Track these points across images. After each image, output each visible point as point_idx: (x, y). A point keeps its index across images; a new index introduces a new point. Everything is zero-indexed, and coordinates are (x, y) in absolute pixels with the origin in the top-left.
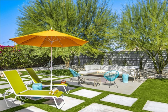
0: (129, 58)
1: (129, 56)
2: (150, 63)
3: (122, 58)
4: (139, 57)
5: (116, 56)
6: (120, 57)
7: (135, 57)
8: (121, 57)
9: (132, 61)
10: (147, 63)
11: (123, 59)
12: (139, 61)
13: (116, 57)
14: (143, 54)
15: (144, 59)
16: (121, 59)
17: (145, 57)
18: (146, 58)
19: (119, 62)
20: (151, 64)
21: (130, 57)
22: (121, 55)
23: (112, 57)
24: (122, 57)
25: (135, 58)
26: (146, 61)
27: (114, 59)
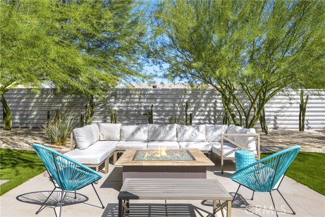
0: (157, 104)
1: (158, 100)
2: (203, 118)
3: (141, 107)
4: (179, 103)
5: (123, 101)
6: (135, 103)
7: (172, 103)
8: (137, 102)
9: (164, 114)
10: (197, 116)
11: (143, 108)
12: (178, 113)
13: (124, 103)
14: (188, 97)
15: (191, 107)
16: (138, 107)
17: (192, 103)
18: (194, 105)
19: (133, 115)
20: (204, 120)
21: (160, 103)
22: (136, 98)
23: (115, 103)
24: (141, 103)
25: (172, 105)
26: (194, 112)
27: (119, 107)
